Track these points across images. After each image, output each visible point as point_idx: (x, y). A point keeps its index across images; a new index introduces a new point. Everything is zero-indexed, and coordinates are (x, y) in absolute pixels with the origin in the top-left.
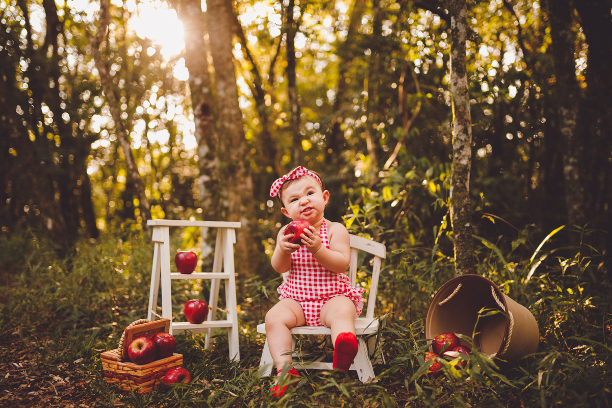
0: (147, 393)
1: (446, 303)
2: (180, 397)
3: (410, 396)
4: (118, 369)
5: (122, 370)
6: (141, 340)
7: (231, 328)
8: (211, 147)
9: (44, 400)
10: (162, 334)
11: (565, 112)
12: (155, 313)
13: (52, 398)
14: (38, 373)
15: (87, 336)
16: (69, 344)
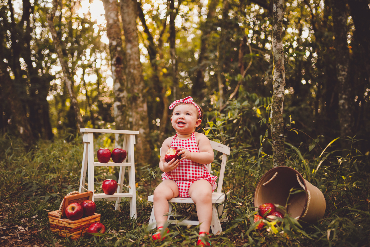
0: (77, 239)
1: (267, 184)
2: (98, 241)
3: (244, 243)
4: (59, 223)
5: (62, 223)
6: (74, 205)
7: (131, 198)
8: (122, 84)
9: (11, 242)
10: (88, 201)
11: (340, 67)
12: (83, 188)
13: (16, 241)
14: (8, 225)
15: (41, 201)
16: (30, 205)
